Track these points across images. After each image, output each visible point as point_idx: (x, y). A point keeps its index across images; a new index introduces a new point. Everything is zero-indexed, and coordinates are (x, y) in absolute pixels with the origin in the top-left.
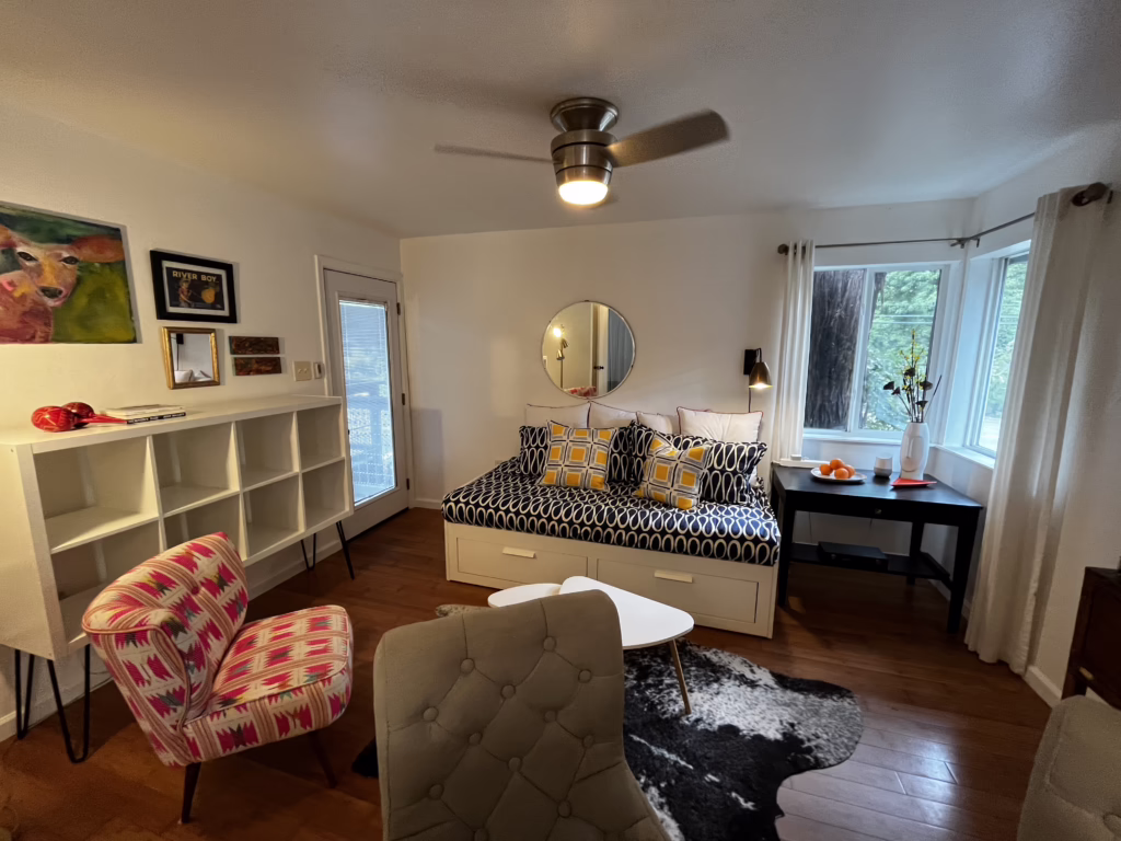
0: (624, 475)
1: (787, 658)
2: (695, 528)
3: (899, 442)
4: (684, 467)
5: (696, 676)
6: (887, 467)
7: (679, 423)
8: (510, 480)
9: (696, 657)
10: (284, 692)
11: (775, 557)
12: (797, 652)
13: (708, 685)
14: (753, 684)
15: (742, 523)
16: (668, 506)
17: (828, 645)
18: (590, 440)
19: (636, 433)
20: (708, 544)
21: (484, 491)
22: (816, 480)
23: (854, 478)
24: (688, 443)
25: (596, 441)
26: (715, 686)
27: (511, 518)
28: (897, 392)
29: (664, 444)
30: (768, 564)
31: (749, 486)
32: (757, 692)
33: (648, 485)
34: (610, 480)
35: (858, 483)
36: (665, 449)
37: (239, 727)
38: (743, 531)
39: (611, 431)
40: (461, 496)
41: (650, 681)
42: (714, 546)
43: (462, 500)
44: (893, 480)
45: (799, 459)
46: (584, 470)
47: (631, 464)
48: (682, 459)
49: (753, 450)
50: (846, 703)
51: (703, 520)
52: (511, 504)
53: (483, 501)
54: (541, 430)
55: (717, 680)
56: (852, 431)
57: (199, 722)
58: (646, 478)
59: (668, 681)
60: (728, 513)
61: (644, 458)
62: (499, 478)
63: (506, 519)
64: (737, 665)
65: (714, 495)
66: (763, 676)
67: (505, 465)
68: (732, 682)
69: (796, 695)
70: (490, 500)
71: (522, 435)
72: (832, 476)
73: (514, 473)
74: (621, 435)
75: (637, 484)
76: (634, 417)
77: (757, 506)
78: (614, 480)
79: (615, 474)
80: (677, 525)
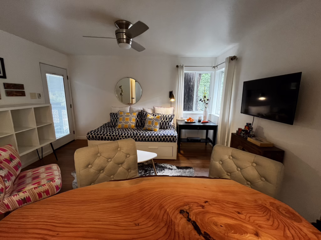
0: (140, 124)
1: (179, 163)
2: (158, 135)
3: (203, 113)
4: (155, 121)
5: (159, 170)
6: (201, 119)
7: (154, 110)
8: (107, 127)
9: (159, 166)
10: (40, 186)
11: (176, 140)
12: (182, 161)
13: (161, 171)
14: (172, 169)
15: (169, 133)
16: (151, 131)
17: (188, 159)
18: (130, 115)
19: (143, 113)
20: (161, 138)
21: (100, 130)
22: (186, 122)
23: (194, 121)
24: (156, 115)
25: (132, 115)
26: (163, 171)
27: (108, 137)
28: (202, 101)
29: (150, 115)
30: (175, 142)
31: (171, 125)
32: (173, 171)
33: (146, 126)
34: (136, 126)
35: (194, 122)
36: (150, 117)
37: (24, 198)
38: (169, 134)
39: (136, 113)
40: (93, 132)
41: (148, 172)
42: (162, 139)
43: (93, 133)
44: (202, 121)
45: (182, 118)
46: (129, 123)
47: (142, 121)
48: (155, 119)
49: (171, 116)
50: (191, 170)
51: (160, 133)
52: (108, 133)
53: (100, 133)
54: (116, 114)
55: (164, 170)
56: (194, 111)
57: (9, 199)
58: (146, 124)
59: (152, 172)
60: (166, 131)
61: (145, 120)
62: (104, 127)
63: (107, 137)
64: (168, 166)
65: (163, 127)
66: (174, 167)
67: (106, 124)
68: (167, 169)
69: (181, 170)
70: (102, 133)
71: (111, 115)
72: (189, 121)
73: (109, 126)
74: (139, 114)
75: (143, 126)
76: (142, 109)
77: (173, 129)
78: (137, 126)
79: (138, 124)
80: (153, 135)
